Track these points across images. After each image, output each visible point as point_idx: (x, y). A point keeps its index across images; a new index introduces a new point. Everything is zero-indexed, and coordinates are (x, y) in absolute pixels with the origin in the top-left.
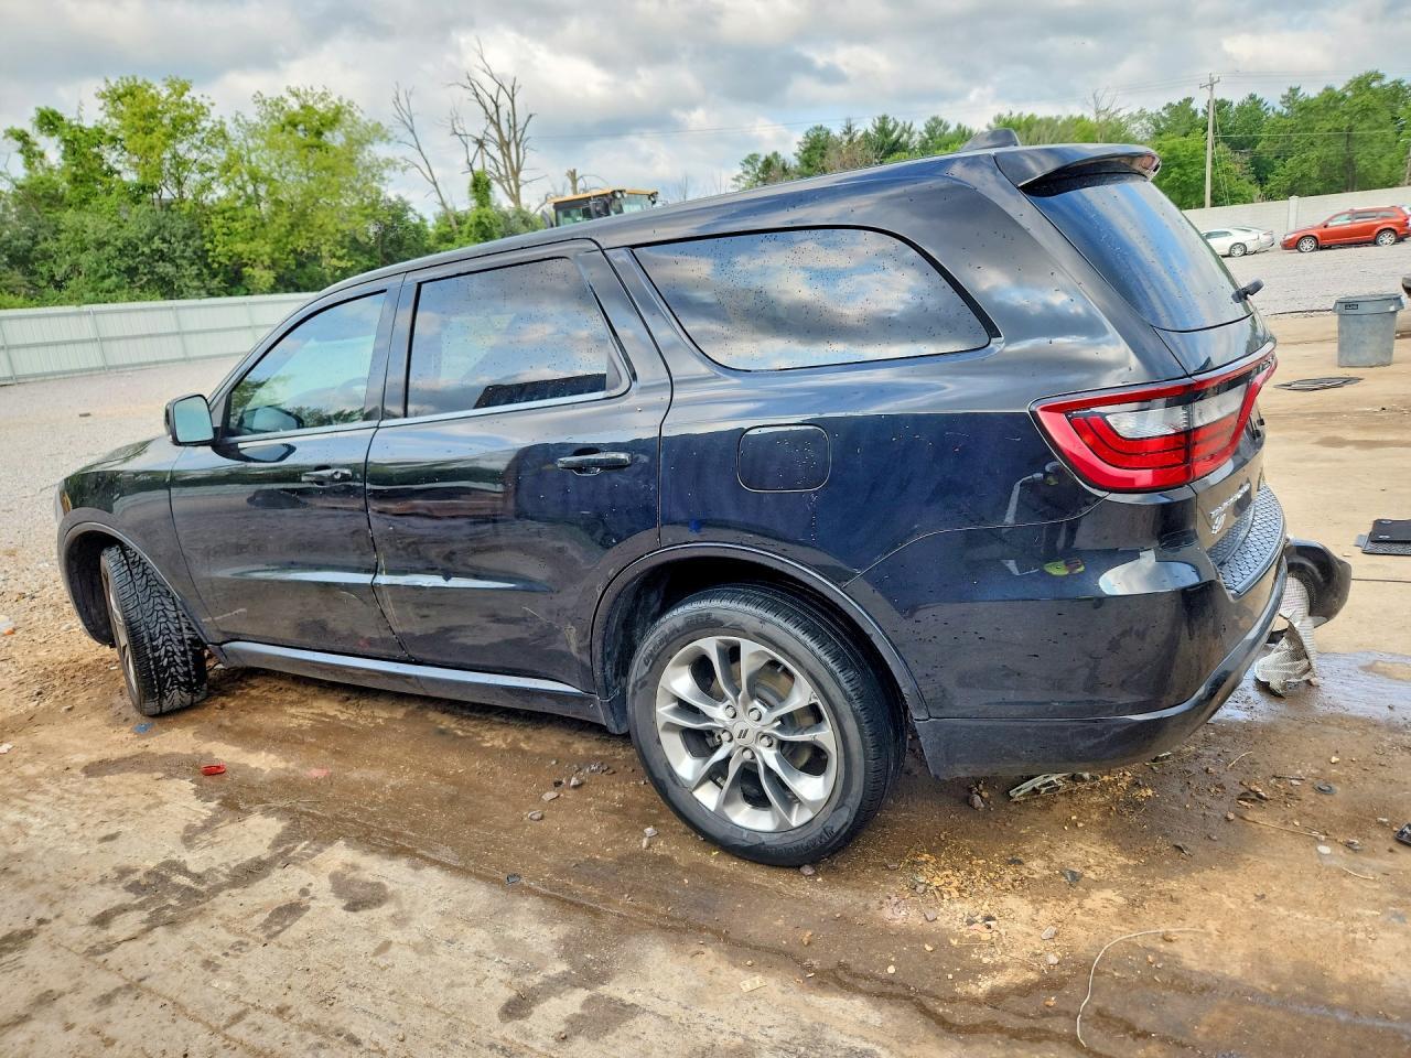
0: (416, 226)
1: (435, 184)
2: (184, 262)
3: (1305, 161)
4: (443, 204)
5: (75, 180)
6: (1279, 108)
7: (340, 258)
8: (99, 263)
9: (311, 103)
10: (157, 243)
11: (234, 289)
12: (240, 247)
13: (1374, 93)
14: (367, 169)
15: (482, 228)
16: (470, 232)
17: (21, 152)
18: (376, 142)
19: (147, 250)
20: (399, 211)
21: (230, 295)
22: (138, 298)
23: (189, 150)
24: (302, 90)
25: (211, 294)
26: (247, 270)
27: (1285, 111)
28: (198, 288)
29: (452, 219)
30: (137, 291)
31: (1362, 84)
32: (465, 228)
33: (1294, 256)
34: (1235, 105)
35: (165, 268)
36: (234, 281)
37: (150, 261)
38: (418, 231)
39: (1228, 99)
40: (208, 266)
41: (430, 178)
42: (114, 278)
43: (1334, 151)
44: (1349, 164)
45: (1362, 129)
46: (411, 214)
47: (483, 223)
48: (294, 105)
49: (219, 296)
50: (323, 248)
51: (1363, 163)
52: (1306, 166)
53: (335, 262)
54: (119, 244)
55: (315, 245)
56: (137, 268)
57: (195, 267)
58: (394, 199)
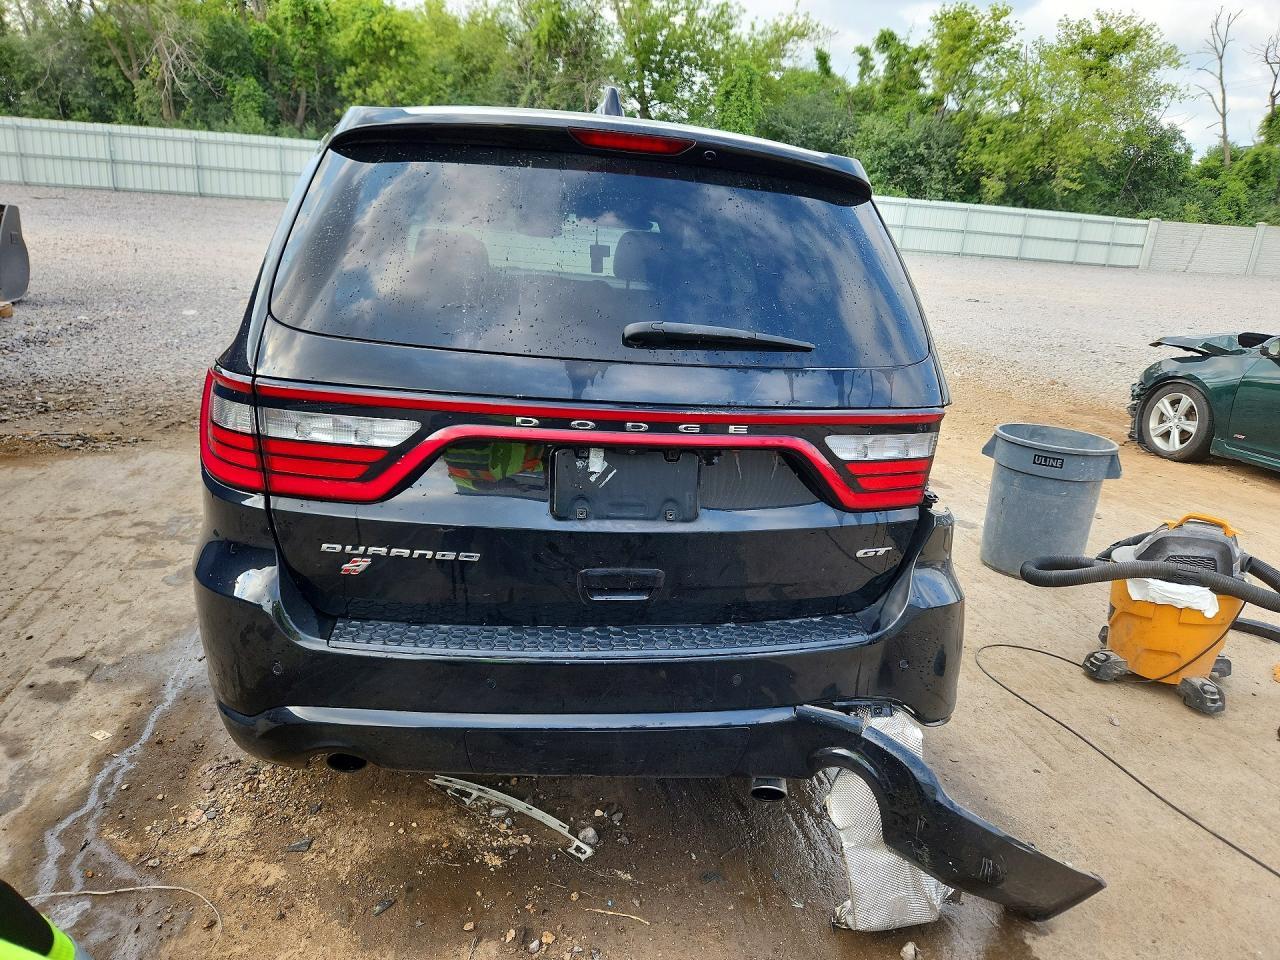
0: (1178, 157)
1: (1224, 116)
2: (937, 167)
4: (1224, 137)
5: (885, 90)
7: (1073, 180)
8: (872, 160)
9: (1113, 26)
10: (922, 149)
11: (970, 197)
12: (984, 158)
14: (1147, 93)
15: (1257, 167)
16: (1241, 171)
17: (860, 65)
18: (1164, 67)
19: (911, 153)
20: (1164, 140)
21: (964, 201)
22: (890, 194)
23: (984, 69)
24: (1110, 15)
25: (947, 197)
26: (984, 180)
28: (938, 191)
29: (1227, 155)
30: (891, 188)
32: (1238, 165)
35: (920, 171)
36: (969, 189)
37: (912, 163)
38: (1179, 162)
40: (954, 172)
41: (1220, 106)
42: (878, 174)
46: (1179, 144)
47: (1260, 162)
48: (1096, 28)
49: (953, 200)
50: (1060, 168)
53: (1066, 183)
54: (893, 146)
55: (1053, 164)
56: (899, 168)
57: (944, 172)
58: (1166, 127)
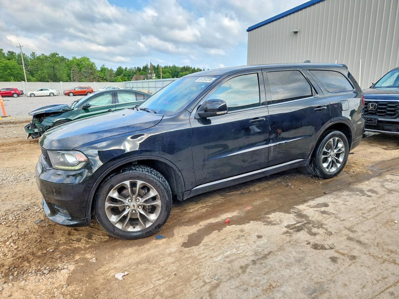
3: (43, 73)
6: (30, 57)
13: (57, 57)
27: (32, 58)
31: (54, 55)
33: (67, 97)
34: (17, 54)
39: (14, 52)
43: (50, 71)
44: (55, 75)
45: (56, 66)
51: (59, 76)
52: (44, 74)
